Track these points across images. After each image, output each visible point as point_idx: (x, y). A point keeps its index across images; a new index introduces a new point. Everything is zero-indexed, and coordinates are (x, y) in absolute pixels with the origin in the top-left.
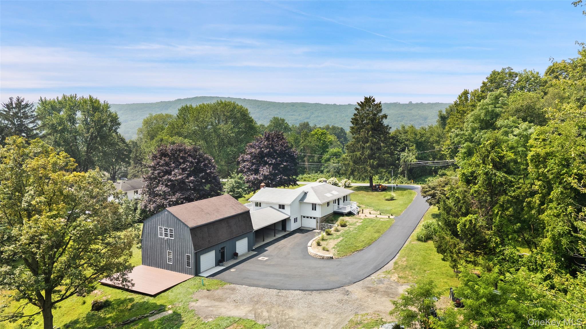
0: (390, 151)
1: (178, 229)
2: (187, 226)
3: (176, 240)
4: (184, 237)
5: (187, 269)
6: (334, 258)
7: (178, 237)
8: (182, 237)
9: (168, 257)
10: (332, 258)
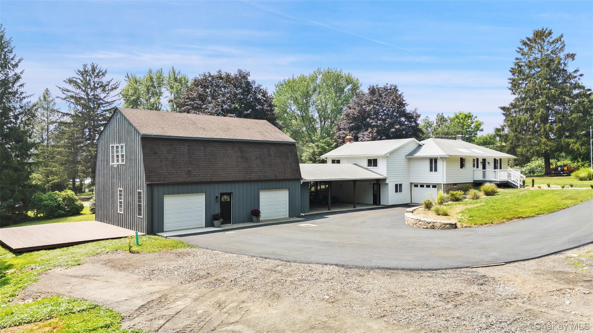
0: (582, 109)
1: (129, 142)
2: (139, 133)
3: (127, 164)
4: (135, 158)
5: (138, 219)
6: (458, 225)
7: (129, 158)
8: (133, 158)
9: (118, 200)
10: (454, 226)
